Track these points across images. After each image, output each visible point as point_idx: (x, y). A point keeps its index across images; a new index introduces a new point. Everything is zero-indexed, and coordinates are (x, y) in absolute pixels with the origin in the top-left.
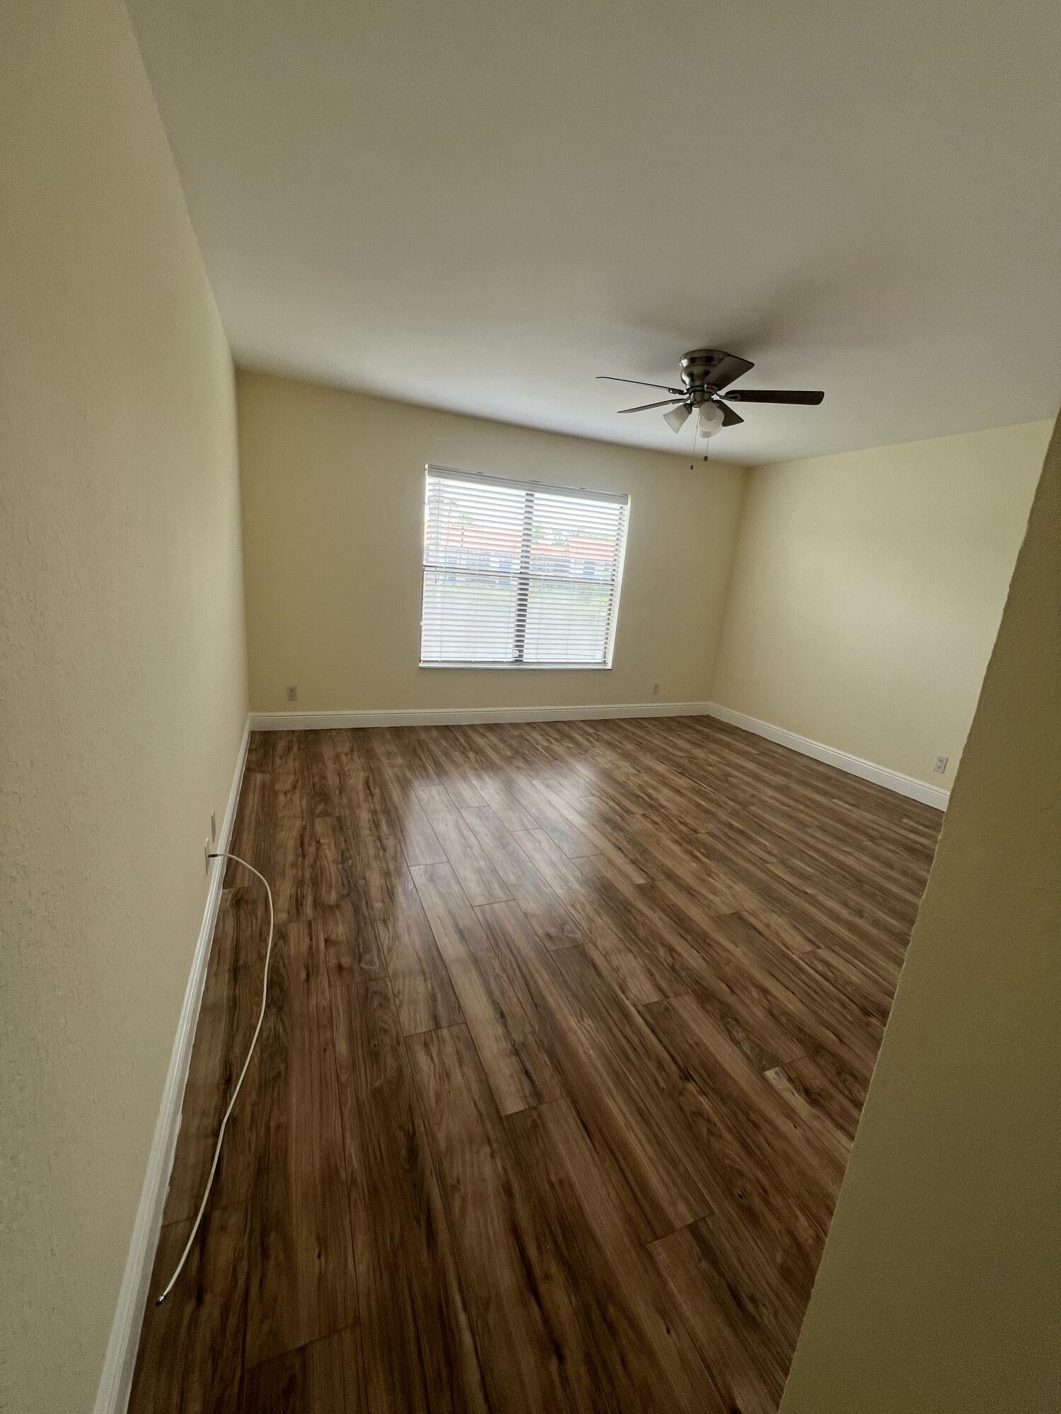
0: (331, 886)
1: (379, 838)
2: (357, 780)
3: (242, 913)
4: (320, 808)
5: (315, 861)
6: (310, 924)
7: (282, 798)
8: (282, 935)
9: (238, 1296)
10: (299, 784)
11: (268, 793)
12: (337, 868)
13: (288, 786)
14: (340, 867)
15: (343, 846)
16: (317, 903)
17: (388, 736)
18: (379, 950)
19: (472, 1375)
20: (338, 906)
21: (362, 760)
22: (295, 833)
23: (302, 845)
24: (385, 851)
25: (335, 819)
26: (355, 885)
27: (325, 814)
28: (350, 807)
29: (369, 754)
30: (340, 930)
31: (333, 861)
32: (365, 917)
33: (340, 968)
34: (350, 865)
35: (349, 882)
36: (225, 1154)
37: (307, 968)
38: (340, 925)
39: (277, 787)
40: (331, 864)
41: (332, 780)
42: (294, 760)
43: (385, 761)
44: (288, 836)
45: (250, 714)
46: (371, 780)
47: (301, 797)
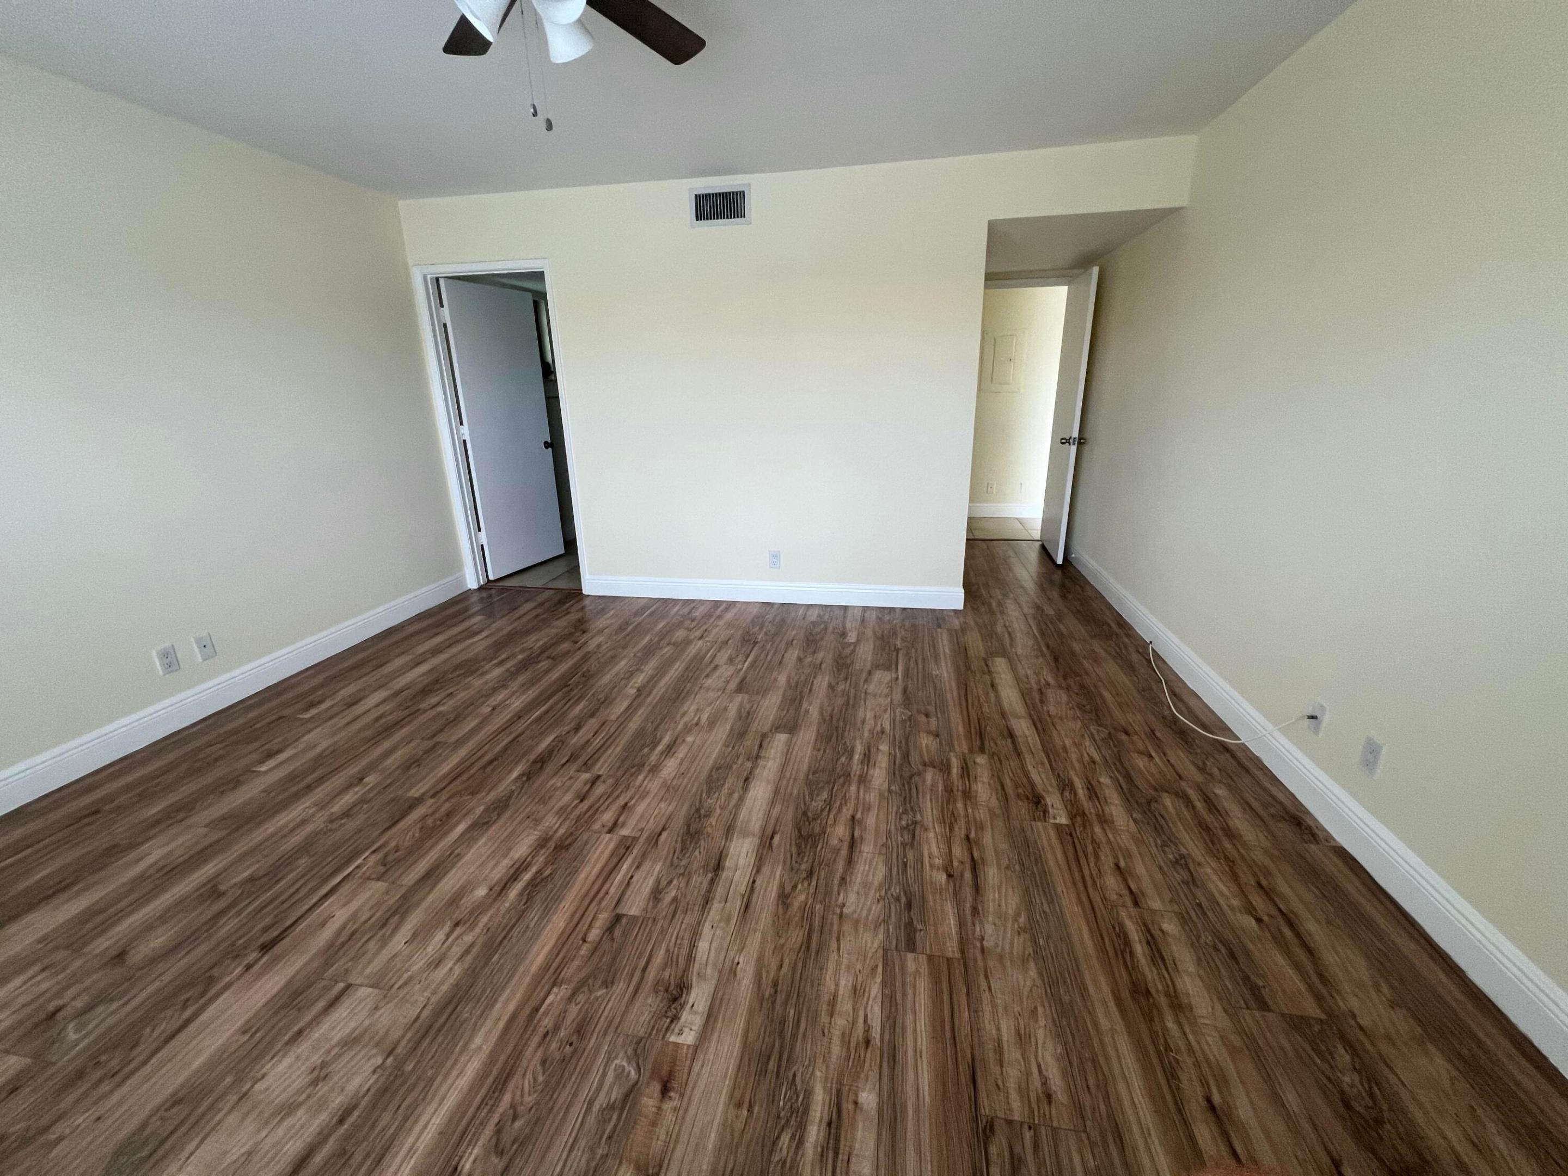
0: (931, 790)
12: (922, 816)
26: (904, 785)
32: (900, 747)
34: (905, 817)
35: (910, 790)
40: (931, 825)
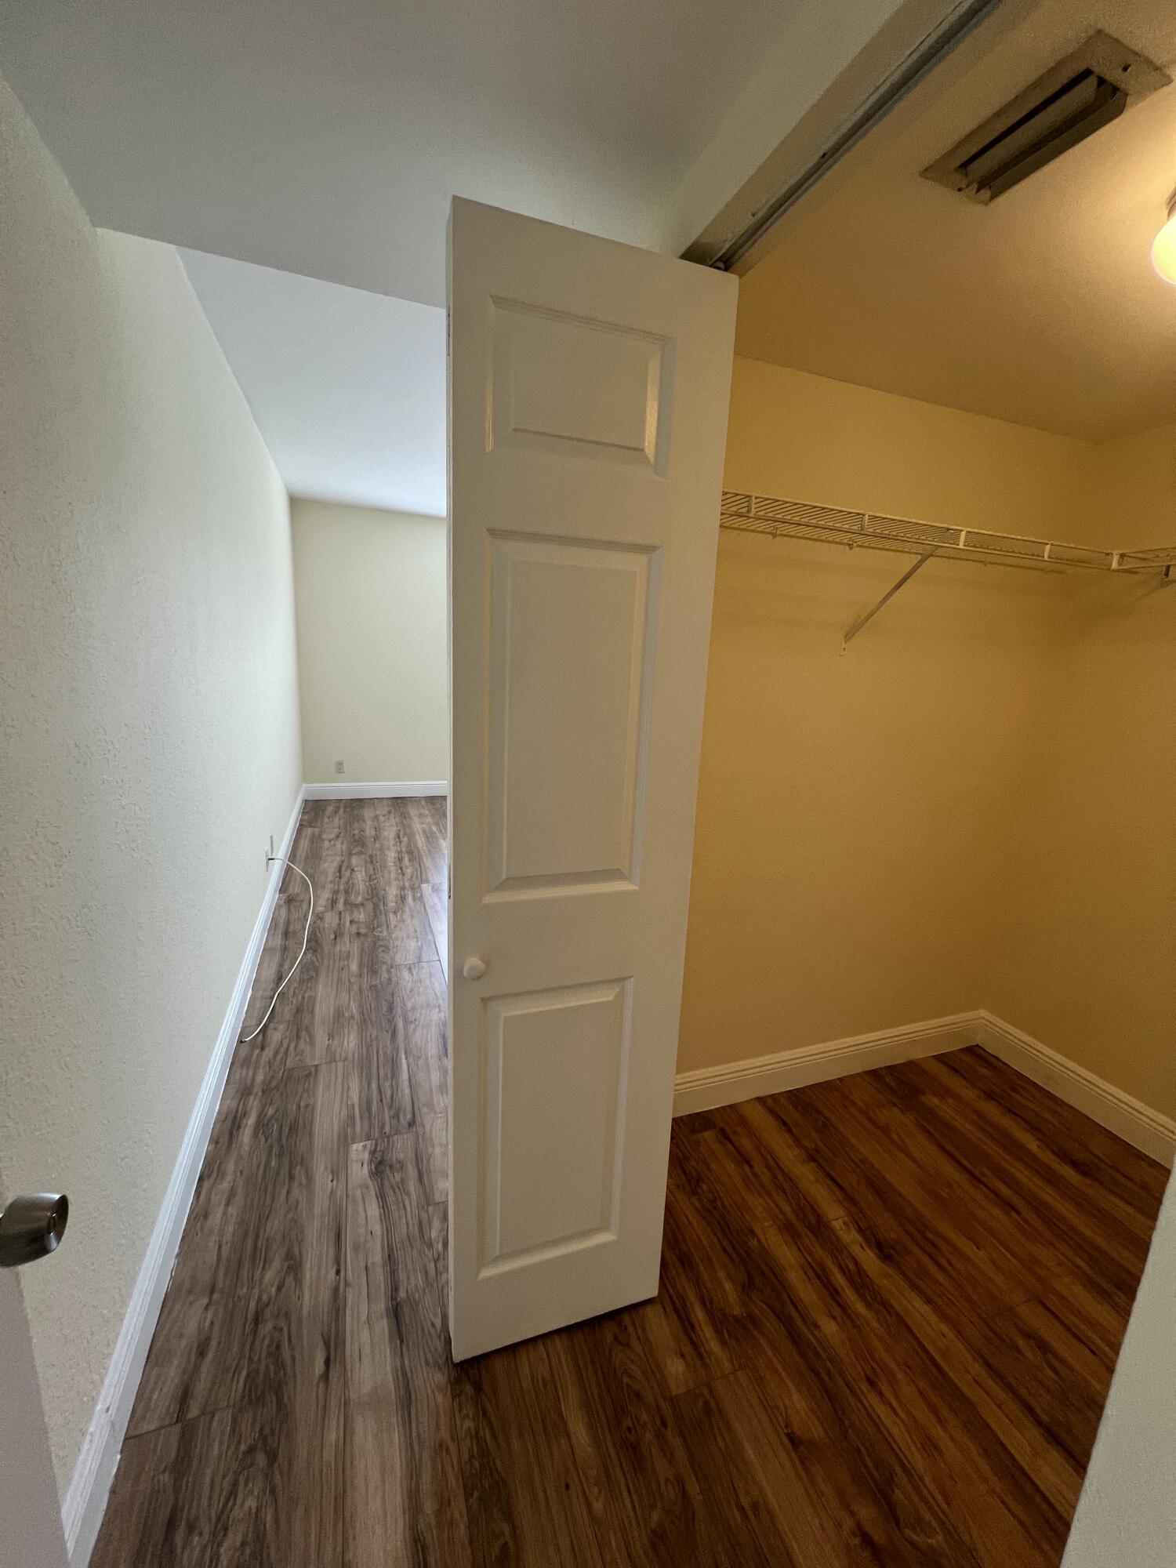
1: (401, 868)
2: (389, 833)
3: (292, 907)
4: (357, 850)
5: (349, 880)
6: (340, 913)
7: (326, 843)
8: (319, 917)
9: (283, 1050)
10: (342, 835)
11: (316, 840)
13: (332, 836)
14: (367, 884)
15: (372, 872)
16: (346, 902)
17: (423, 803)
18: (388, 926)
19: (405, 1076)
20: (362, 905)
21: (397, 820)
22: (335, 864)
23: (340, 872)
24: (403, 875)
25: (368, 857)
27: (360, 853)
28: (382, 849)
29: (404, 816)
30: (361, 916)
31: (362, 880)
33: (358, 934)
36: (278, 1005)
37: (335, 933)
38: (362, 913)
39: (324, 836)
41: (369, 832)
42: (340, 819)
43: (416, 819)
44: (329, 866)
45: (304, 785)
46: (402, 833)
47: (342, 843)
